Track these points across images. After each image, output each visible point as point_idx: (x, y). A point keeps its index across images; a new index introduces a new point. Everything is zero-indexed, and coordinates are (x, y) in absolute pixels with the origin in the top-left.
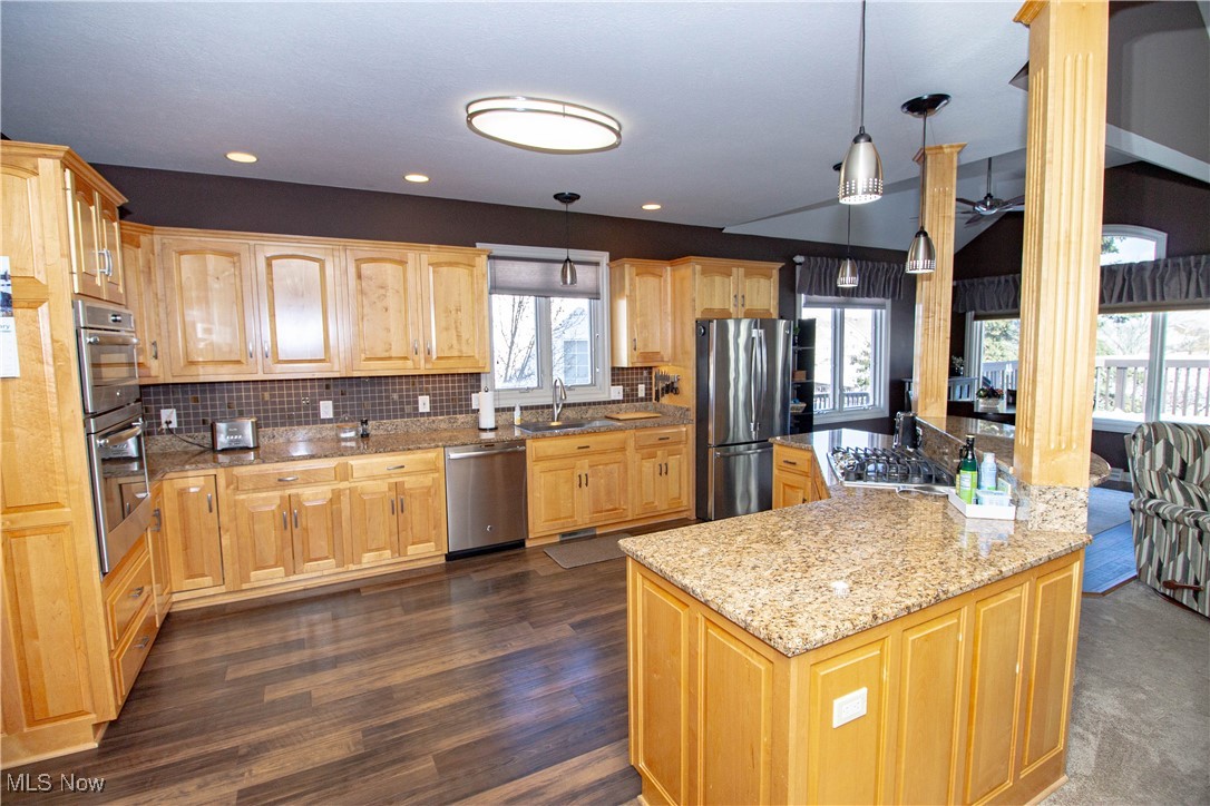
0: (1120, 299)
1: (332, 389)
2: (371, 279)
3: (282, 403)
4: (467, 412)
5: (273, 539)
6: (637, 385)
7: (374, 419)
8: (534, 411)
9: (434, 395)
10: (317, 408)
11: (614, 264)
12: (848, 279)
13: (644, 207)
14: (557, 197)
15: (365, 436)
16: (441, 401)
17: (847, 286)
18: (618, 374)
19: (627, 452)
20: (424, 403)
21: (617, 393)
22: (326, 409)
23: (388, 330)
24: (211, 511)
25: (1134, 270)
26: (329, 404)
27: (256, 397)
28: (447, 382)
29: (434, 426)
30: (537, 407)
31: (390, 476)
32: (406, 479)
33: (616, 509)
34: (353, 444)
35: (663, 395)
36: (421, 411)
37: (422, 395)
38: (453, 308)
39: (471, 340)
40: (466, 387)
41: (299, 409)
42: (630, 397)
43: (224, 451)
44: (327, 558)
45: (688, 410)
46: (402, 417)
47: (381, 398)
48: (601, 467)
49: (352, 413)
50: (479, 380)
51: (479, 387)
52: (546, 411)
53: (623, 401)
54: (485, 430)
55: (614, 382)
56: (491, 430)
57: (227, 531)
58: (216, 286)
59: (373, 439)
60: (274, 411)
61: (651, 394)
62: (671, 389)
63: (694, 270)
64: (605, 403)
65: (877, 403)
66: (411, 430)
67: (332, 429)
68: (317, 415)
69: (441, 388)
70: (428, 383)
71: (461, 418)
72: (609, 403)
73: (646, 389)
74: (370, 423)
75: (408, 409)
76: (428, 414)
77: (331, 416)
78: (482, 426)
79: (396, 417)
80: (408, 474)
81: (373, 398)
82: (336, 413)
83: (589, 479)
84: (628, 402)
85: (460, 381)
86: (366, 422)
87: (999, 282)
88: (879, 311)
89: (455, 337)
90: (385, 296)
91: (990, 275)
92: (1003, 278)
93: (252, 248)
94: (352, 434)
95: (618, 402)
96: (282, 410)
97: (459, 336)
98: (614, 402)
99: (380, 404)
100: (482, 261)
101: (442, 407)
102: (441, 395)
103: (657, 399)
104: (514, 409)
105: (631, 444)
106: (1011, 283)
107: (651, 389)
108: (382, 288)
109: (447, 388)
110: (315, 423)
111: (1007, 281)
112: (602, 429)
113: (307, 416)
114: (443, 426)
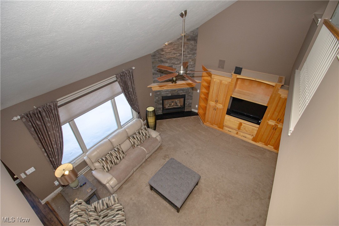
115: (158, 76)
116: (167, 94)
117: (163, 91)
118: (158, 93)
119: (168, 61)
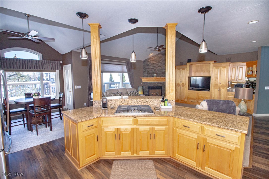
115: (146, 73)
116: (151, 85)
117: (149, 83)
118: (146, 84)
119: (152, 65)
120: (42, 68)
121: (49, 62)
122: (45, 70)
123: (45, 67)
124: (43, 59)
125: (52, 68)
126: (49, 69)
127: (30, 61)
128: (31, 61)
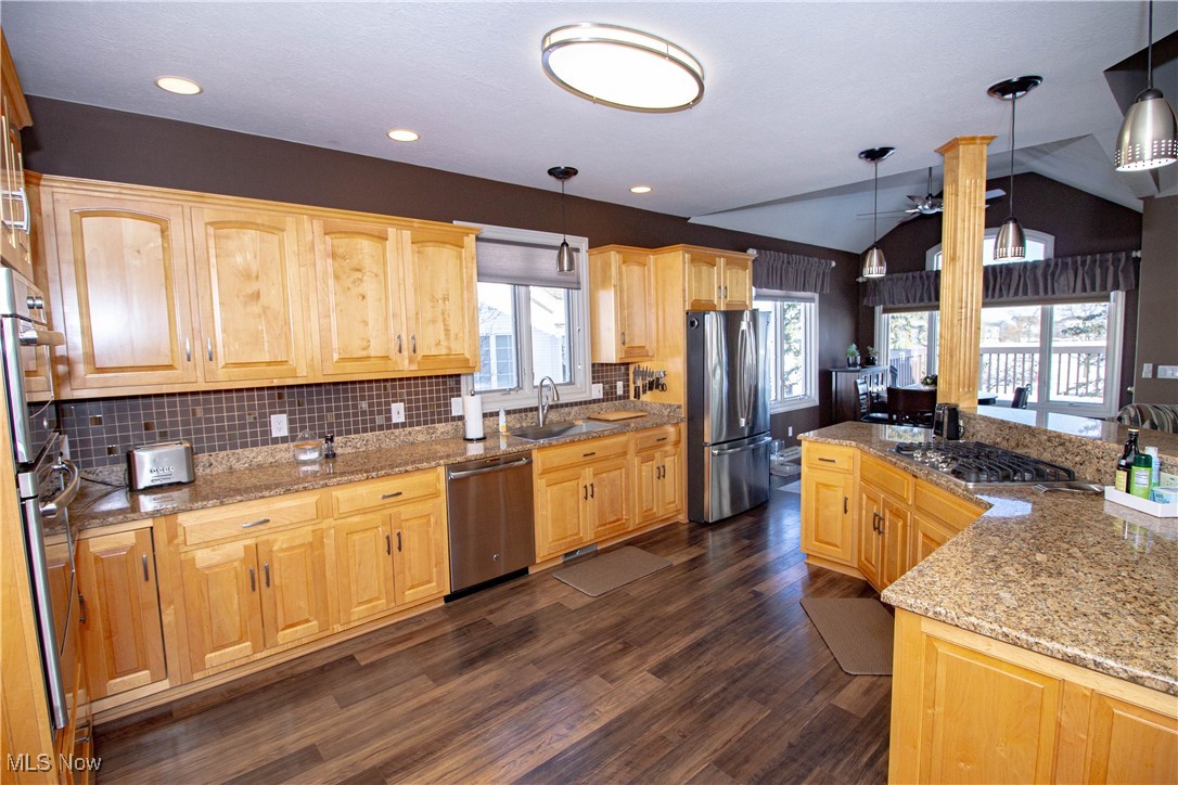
0: (1016, 294)
1: (286, 399)
2: (344, 258)
3: (220, 419)
4: (446, 420)
5: (236, 606)
6: (616, 381)
7: (340, 434)
8: (517, 415)
9: (410, 401)
10: (267, 425)
11: (595, 251)
12: (875, 268)
13: (633, 190)
14: (552, 172)
15: (330, 456)
16: (418, 408)
17: (874, 276)
18: (600, 371)
19: (628, 456)
20: (398, 412)
21: (597, 391)
22: (279, 425)
23: (365, 323)
24: (147, 579)
25: (1029, 268)
26: (284, 418)
27: (184, 413)
28: (424, 385)
29: (411, 439)
30: (520, 411)
31: (383, 507)
32: (402, 508)
33: (618, 520)
34: (316, 468)
35: (644, 392)
36: (394, 421)
37: (396, 402)
38: (439, 296)
39: (461, 335)
40: (445, 391)
41: (243, 427)
42: (610, 395)
43: (148, 490)
44: (307, 621)
45: (679, 407)
46: (373, 430)
47: (346, 407)
48: (604, 475)
49: (312, 428)
50: (458, 383)
51: (459, 389)
52: (530, 414)
53: (603, 400)
54: (471, 440)
55: (595, 380)
56: (479, 440)
57: (171, 603)
58: (137, 262)
59: (339, 459)
60: (209, 430)
61: (628, 391)
62: (656, 384)
63: (684, 258)
64: (586, 403)
65: (808, 393)
66: (383, 446)
67: (287, 450)
68: (267, 432)
69: (417, 393)
70: (402, 387)
71: (441, 427)
72: (590, 402)
73: (624, 387)
74: (336, 439)
75: (380, 420)
76: (404, 425)
77: (285, 432)
78: (469, 436)
79: (365, 430)
80: (407, 501)
81: (338, 408)
82: (292, 430)
83: (595, 489)
84: (608, 400)
85: (437, 384)
86: (331, 440)
87: (907, 278)
88: (808, 304)
89: (442, 333)
90: (361, 280)
91: (899, 272)
92: (910, 274)
93: (187, 211)
94: (315, 455)
95: (599, 401)
96: (221, 429)
97: (447, 331)
98: (594, 401)
99: (347, 416)
100: (470, 240)
101: (418, 416)
102: (417, 401)
103: (637, 396)
104: (497, 414)
105: (632, 449)
106: (918, 279)
107: (628, 386)
108: (358, 270)
109: (424, 392)
110: (265, 443)
111: (913, 277)
112: (606, 433)
113: (254, 434)
114: (421, 438)
120: (1046, 292)
121: (1075, 263)
122: (1057, 295)
123: (1056, 284)
124: (1055, 256)
125: (1088, 287)
126: (1074, 291)
127: (1001, 272)
128: (1004, 271)
